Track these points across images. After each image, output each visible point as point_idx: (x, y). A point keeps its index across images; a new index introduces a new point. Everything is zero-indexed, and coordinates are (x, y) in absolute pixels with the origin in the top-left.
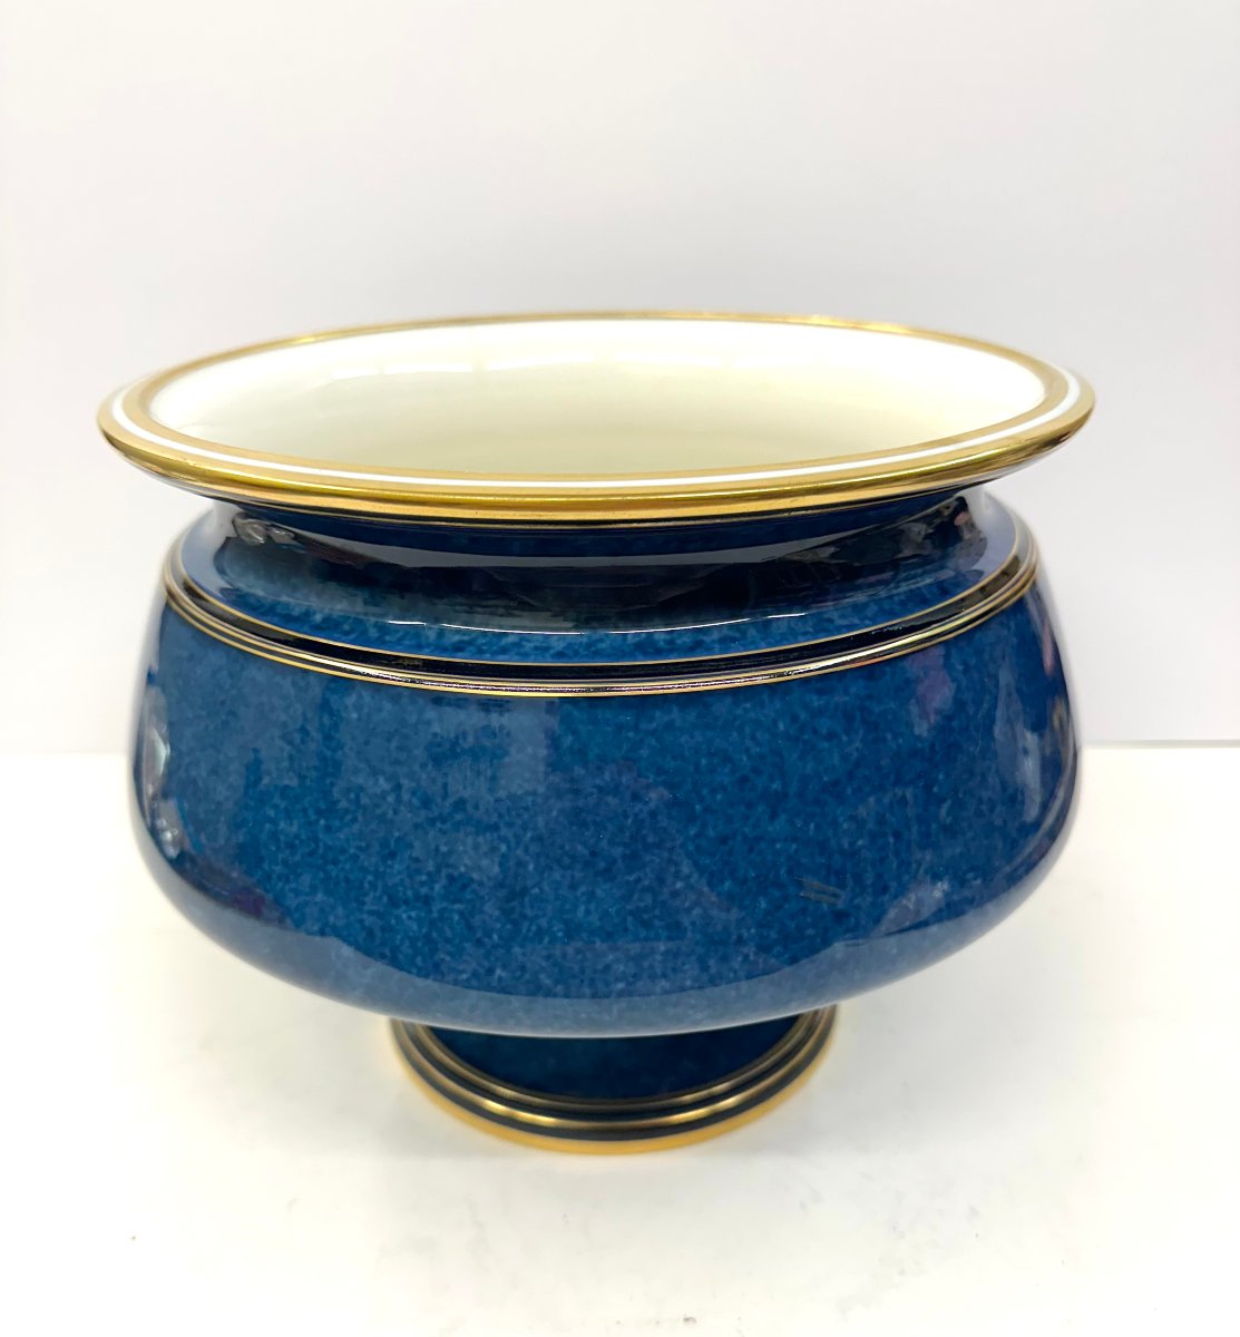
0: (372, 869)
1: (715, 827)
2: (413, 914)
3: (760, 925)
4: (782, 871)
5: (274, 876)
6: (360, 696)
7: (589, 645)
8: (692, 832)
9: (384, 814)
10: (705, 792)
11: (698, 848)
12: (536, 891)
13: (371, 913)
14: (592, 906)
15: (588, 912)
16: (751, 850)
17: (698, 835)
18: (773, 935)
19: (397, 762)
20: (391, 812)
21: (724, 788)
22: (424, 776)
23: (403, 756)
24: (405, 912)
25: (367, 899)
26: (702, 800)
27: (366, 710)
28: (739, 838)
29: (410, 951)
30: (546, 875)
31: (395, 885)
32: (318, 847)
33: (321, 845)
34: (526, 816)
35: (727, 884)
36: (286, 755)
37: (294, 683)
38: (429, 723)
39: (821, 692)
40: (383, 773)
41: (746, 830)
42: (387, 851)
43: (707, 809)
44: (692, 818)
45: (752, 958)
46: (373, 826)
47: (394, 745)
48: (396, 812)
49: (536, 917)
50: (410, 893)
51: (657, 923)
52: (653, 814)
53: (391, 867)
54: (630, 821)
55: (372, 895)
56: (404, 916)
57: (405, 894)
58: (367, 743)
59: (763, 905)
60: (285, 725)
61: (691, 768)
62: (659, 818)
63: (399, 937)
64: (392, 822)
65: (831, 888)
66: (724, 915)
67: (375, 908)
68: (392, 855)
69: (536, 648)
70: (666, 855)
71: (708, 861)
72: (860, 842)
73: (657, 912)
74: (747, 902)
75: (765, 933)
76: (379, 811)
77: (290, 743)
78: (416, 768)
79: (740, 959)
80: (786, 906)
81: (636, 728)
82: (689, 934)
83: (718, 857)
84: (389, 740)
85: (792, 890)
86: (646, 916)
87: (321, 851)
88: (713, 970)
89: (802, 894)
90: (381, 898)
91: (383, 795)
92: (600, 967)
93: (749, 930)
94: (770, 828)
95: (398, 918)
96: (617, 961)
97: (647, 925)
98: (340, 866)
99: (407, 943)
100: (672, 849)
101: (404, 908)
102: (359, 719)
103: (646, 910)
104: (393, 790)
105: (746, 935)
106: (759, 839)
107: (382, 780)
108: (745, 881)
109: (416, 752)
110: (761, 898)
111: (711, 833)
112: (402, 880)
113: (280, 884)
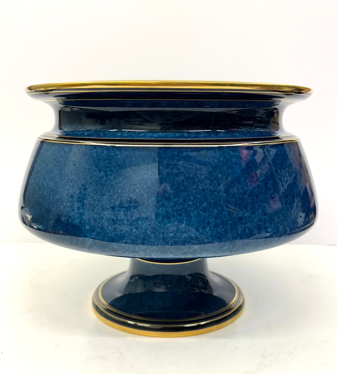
0: (97, 200)
1: (201, 186)
2: (109, 213)
3: (215, 218)
4: (222, 202)
5: (67, 207)
6: (97, 150)
7: (165, 136)
8: (194, 187)
9: (102, 183)
10: (198, 175)
11: (196, 192)
12: (147, 203)
13: (96, 213)
14: (164, 208)
15: (162, 210)
16: (212, 194)
17: (196, 188)
18: (219, 221)
19: (107, 167)
20: (104, 182)
21: (204, 174)
22: (115, 170)
23: (109, 165)
24: (106, 212)
25: (95, 209)
26: (197, 177)
27: (99, 153)
28: (209, 190)
29: (107, 225)
30: (150, 199)
31: (104, 204)
32: (81, 195)
33: (82, 194)
34: (145, 181)
35: (205, 204)
36: (74, 169)
37: (78, 149)
38: (117, 155)
39: (233, 151)
40: (102, 170)
41: (211, 188)
42: (102, 194)
43: (199, 180)
44: (194, 183)
45: (212, 228)
46: (99, 187)
47: (106, 162)
48: (106, 182)
49: (146, 212)
50: (108, 206)
51: (183, 214)
52: (183, 181)
53: (103, 198)
54: (176, 183)
55: (97, 207)
56: (106, 213)
57: (107, 206)
58: (98, 162)
59: (216, 212)
60: (74, 161)
61: (194, 168)
62: (185, 182)
63: (104, 220)
64: (104, 185)
65: (237, 209)
66: (204, 214)
67: (97, 212)
68: (104, 195)
69: (149, 136)
70: (186, 193)
71: (199, 196)
72: (246, 196)
73: (183, 211)
74: (211, 210)
75: (216, 221)
76: (100, 182)
77: (75, 166)
78: (113, 168)
79: (209, 228)
80: (223, 213)
81: (178, 156)
82: (193, 219)
83: (202, 195)
84: (105, 161)
85: (225, 208)
86: (180, 212)
87: (82, 196)
88: (200, 231)
89: (228, 210)
90: (99, 208)
91: (103, 177)
92: (165, 228)
93: (211, 219)
94: (218, 188)
95: (104, 214)
96: (171, 226)
97: (180, 215)
98: (87, 200)
99: (106, 222)
100: (188, 192)
101: (106, 211)
102: (96, 156)
103: (180, 210)
104: (105, 175)
105: (210, 221)
106: (214, 191)
107: (102, 173)
108: (210, 203)
109: (113, 164)
110: (215, 209)
111: (200, 188)
112: (106, 202)
113: (68, 209)
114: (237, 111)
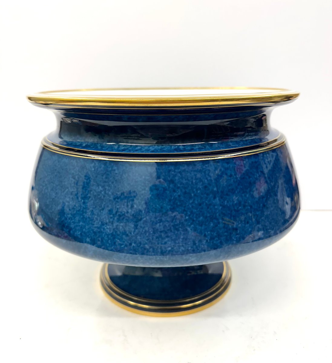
0: (96, 214)
1: (197, 201)
2: (108, 227)
3: (211, 231)
4: (217, 214)
5: (68, 218)
6: (95, 164)
7: (161, 149)
8: (191, 202)
9: (101, 197)
10: (194, 190)
11: (193, 207)
12: (145, 219)
13: (95, 227)
14: (161, 224)
15: (160, 226)
16: (208, 208)
17: (192, 203)
18: (215, 234)
19: (105, 182)
20: (103, 197)
21: (200, 189)
22: (113, 186)
23: (107, 180)
24: (106, 226)
25: (95, 223)
26: (194, 192)
27: (96, 168)
28: (205, 204)
29: (107, 239)
30: (148, 214)
31: (103, 219)
32: (81, 208)
33: (82, 208)
34: (142, 197)
35: (201, 218)
36: (73, 182)
37: (76, 162)
38: (115, 170)
39: (228, 163)
40: (101, 185)
41: (207, 202)
42: (101, 208)
43: (195, 195)
44: (191, 198)
45: (209, 241)
46: (97, 201)
47: (104, 177)
48: (104, 196)
49: (144, 227)
50: (107, 221)
51: (180, 229)
52: (179, 196)
53: (102, 213)
54: (172, 198)
55: (96, 222)
56: (105, 228)
58: (96, 177)
59: (212, 225)
60: (73, 174)
61: (190, 183)
62: (181, 197)
63: (104, 234)
64: (103, 200)
65: (232, 221)
66: (200, 227)
67: (97, 226)
68: (103, 209)
69: (146, 150)
70: (183, 208)
71: (196, 211)
72: (240, 208)
73: (180, 226)
74: (207, 224)
75: (212, 233)
76: (99, 197)
77: (74, 179)
78: (110, 183)
79: (205, 241)
80: (219, 225)
81: (174, 171)
82: (190, 233)
83: (198, 209)
84: (103, 176)
85: (220, 221)
86: (177, 227)
87: (82, 209)
88: (197, 244)
89: (223, 222)
90: (99, 223)
91: (101, 191)
92: (163, 243)
93: (208, 232)
94: (214, 202)
95: (104, 229)
96: (169, 241)
97: (178, 230)
98: (87, 214)
99: (106, 236)
100: (185, 207)
101: (105, 225)
102: (94, 170)
103: (177, 225)
104: (103, 190)
105: (207, 234)
106: (210, 205)
107: (100, 188)
108: (206, 217)
109: (111, 179)
110: (211, 223)
111: (196, 202)
112: (105, 217)
113: (69, 221)
114: (229, 123)
